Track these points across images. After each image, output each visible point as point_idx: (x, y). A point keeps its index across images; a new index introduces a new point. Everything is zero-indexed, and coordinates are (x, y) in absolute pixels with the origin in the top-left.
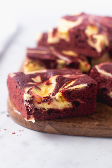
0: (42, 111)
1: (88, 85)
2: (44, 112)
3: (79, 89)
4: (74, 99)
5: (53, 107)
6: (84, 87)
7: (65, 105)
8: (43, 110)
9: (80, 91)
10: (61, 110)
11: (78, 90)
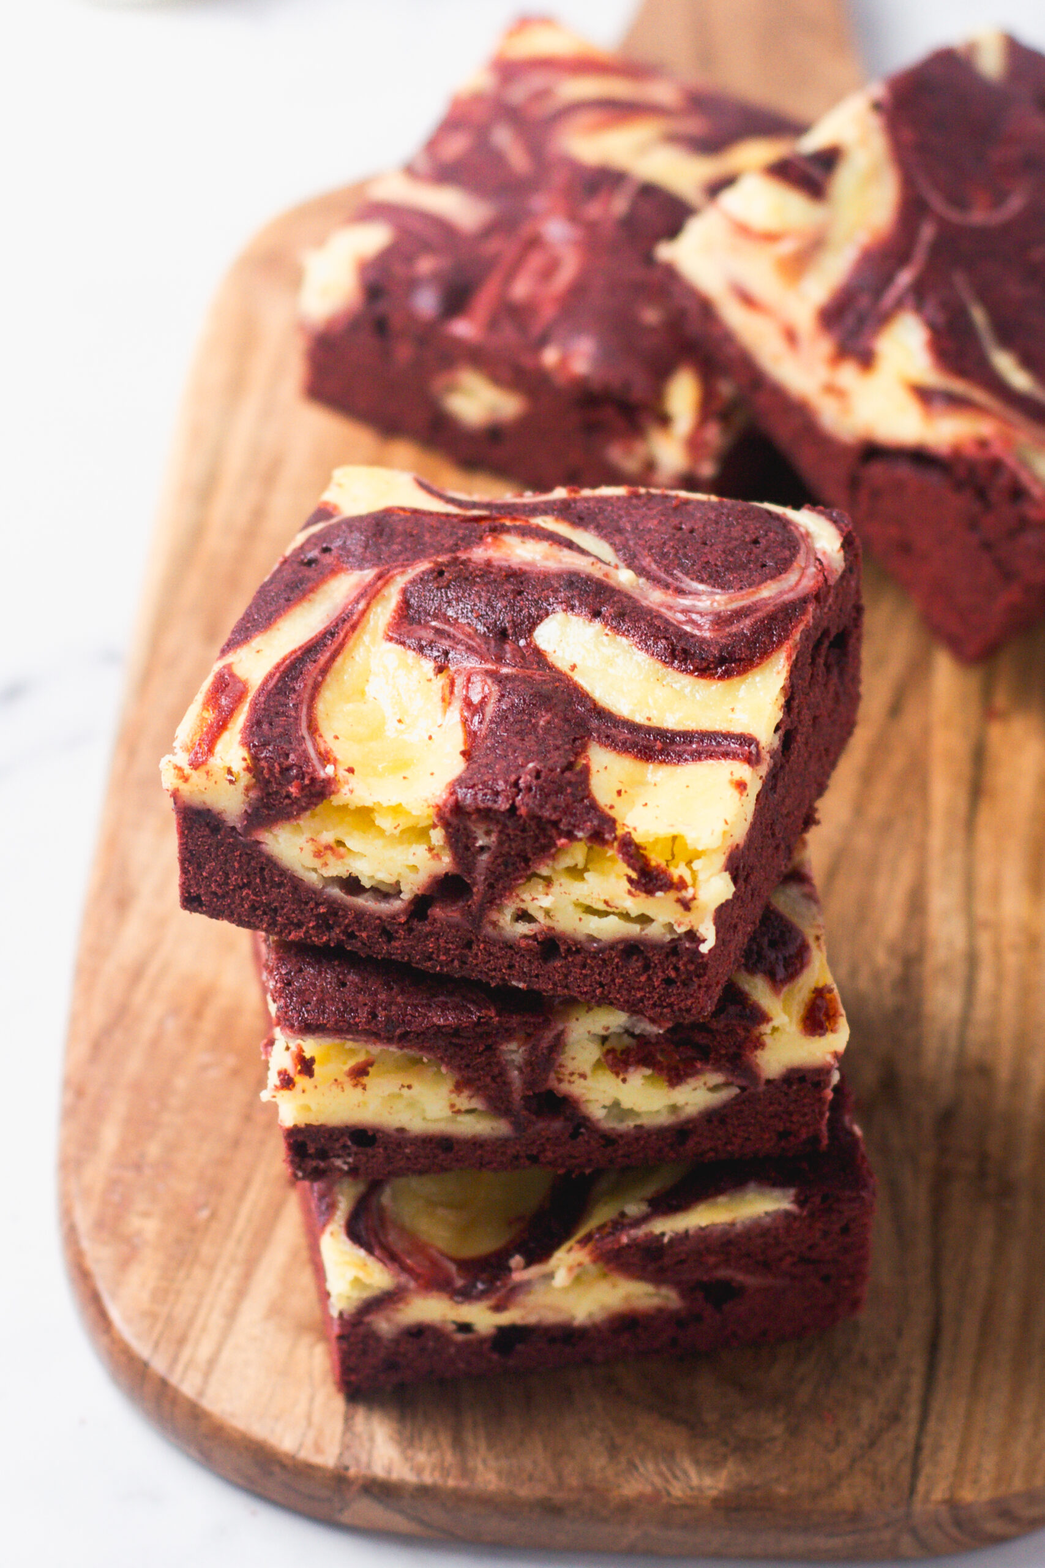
0: (450, 1343)
1: (801, 1202)
2: (465, 1346)
4: (694, 1273)
8: (460, 1337)
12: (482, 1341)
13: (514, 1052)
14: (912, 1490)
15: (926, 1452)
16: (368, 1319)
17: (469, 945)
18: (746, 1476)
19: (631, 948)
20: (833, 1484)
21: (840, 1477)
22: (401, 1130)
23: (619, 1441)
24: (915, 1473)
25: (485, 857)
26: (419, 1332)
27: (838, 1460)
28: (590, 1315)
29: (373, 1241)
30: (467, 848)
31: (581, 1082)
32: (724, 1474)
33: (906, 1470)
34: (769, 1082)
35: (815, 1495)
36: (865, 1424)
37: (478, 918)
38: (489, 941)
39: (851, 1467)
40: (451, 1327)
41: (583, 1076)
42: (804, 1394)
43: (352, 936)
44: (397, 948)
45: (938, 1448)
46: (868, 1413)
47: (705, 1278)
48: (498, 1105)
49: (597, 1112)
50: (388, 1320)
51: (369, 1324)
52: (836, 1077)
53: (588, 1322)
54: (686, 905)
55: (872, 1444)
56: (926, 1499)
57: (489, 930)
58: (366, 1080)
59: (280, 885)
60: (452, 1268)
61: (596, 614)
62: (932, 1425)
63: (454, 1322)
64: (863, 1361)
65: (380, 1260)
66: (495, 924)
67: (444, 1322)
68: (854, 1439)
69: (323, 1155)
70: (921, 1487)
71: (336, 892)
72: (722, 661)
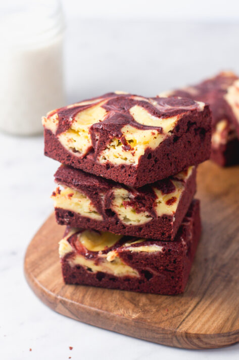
0: (86, 273)
1: (164, 250)
2: (90, 275)
3: (148, 253)
4: (141, 266)
5: (104, 271)
6: (156, 252)
7: (128, 271)
8: (89, 272)
9: (149, 256)
10: (120, 278)
11: (146, 255)
12: (94, 275)
13: (103, 197)
14: (178, 327)
15: (185, 321)
16: (67, 260)
17: (94, 165)
18: (142, 316)
19: (123, 166)
20: (160, 322)
21: (163, 321)
22: (79, 214)
23: (118, 304)
24: (180, 325)
25: (97, 142)
26: (79, 267)
27: (165, 318)
28: (119, 274)
29: (72, 242)
30: (94, 139)
31: (117, 207)
32: (138, 315)
33: (179, 324)
34: (159, 217)
35: (156, 323)
36: (174, 313)
37: (95, 158)
38: (97, 164)
39: (166, 320)
40: (86, 268)
41: (118, 207)
42: (164, 305)
43: (73, 163)
44: (80, 166)
45: (188, 321)
46: (176, 312)
47: (143, 269)
48: (99, 210)
49: (121, 218)
50: (72, 262)
51: (68, 261)
52: (174, 219)
53: (118, 276)
54: (133, 154)
55: (174, 317)
56: (180, 330)
57: (97, 161)
58: (71, 198)
59: (61, 149)
60: (87, 251)
61: (143, 106)
62: (189, 317)
63: (87, 267)
64: (180, 303)
65: (72, 245)
66: (98, 160)
67: (85, 266)
68: (170, 315)
69: (63, 217)
70: (180, 327)
71: (71, 151)
72: (163, 115)
